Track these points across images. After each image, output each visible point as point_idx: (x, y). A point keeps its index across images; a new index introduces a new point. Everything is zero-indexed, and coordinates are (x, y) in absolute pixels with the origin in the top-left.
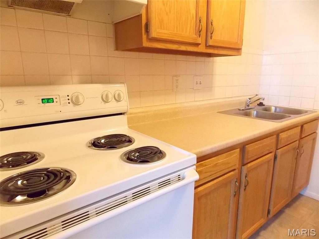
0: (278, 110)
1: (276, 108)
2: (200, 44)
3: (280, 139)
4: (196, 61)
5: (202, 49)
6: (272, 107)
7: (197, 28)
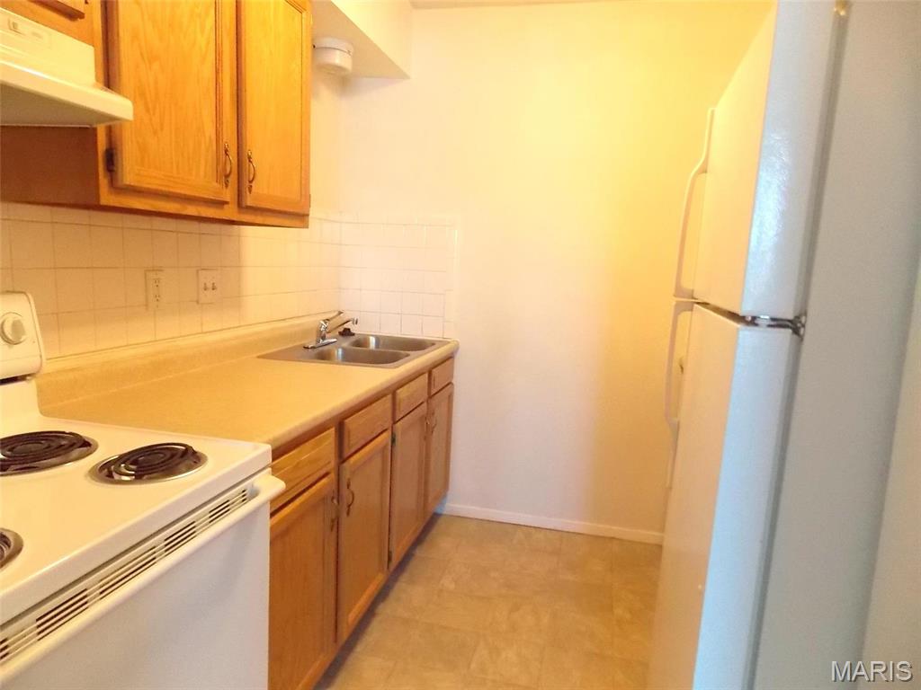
0: (381, 342)
1: (378, 339)
2: (227, 203)
3: (398, 401)
4: (200, 234)
5: (230, 212)
6: (371, 338)
7: (220, 167)
